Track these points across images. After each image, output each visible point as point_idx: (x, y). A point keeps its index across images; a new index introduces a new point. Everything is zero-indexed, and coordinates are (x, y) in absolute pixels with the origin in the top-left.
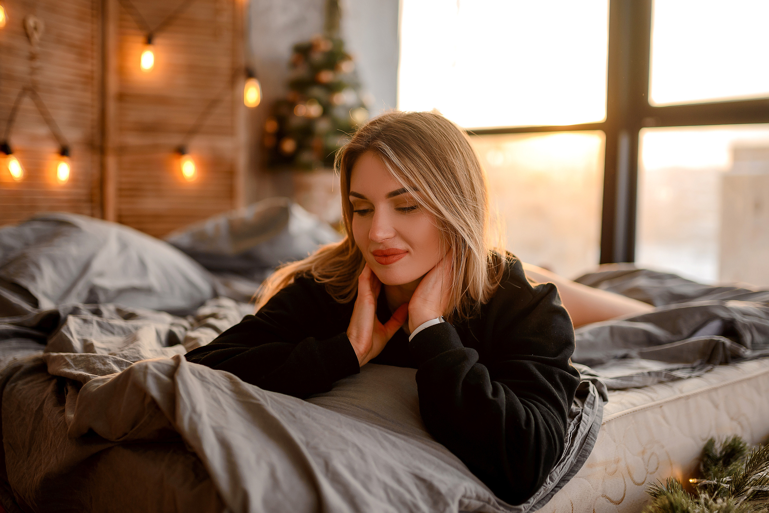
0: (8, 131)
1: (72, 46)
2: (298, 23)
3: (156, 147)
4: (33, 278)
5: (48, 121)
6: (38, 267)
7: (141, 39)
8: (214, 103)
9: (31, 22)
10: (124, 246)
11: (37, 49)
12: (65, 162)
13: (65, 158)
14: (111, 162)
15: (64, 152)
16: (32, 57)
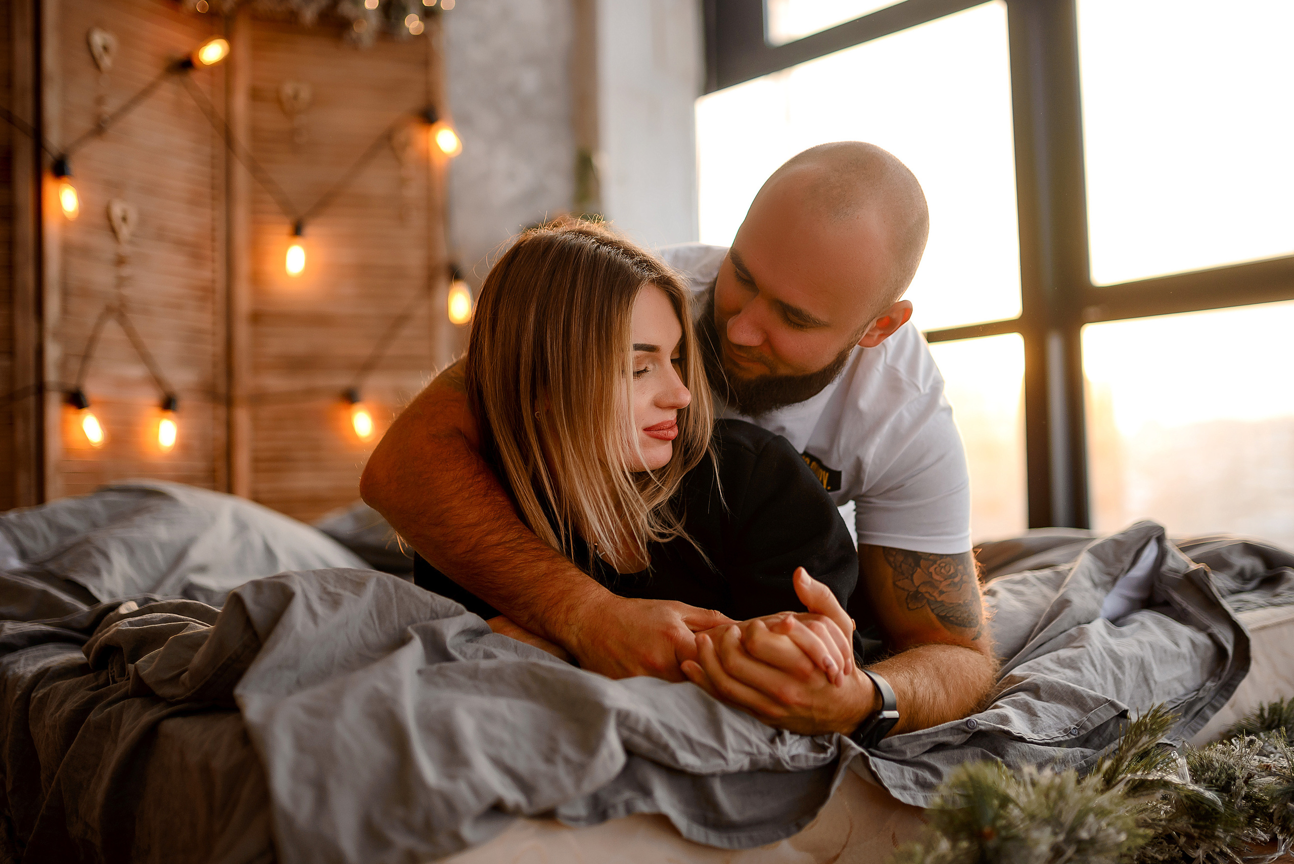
0: (82, 373)
1: (180, 244)
2: (532, 195)
3: (311, 393)
4: (96, 572)
5: (144, 357)
6: (106, 556)
7: (286, 228)
8: (401, 320)
9: (117, 210)
10: (241, 527)
11: (126, 249)
12: (169, 418)
13: (170, 414)
14: (243, 417)
15: (168, 404)
16: (120, 261)
